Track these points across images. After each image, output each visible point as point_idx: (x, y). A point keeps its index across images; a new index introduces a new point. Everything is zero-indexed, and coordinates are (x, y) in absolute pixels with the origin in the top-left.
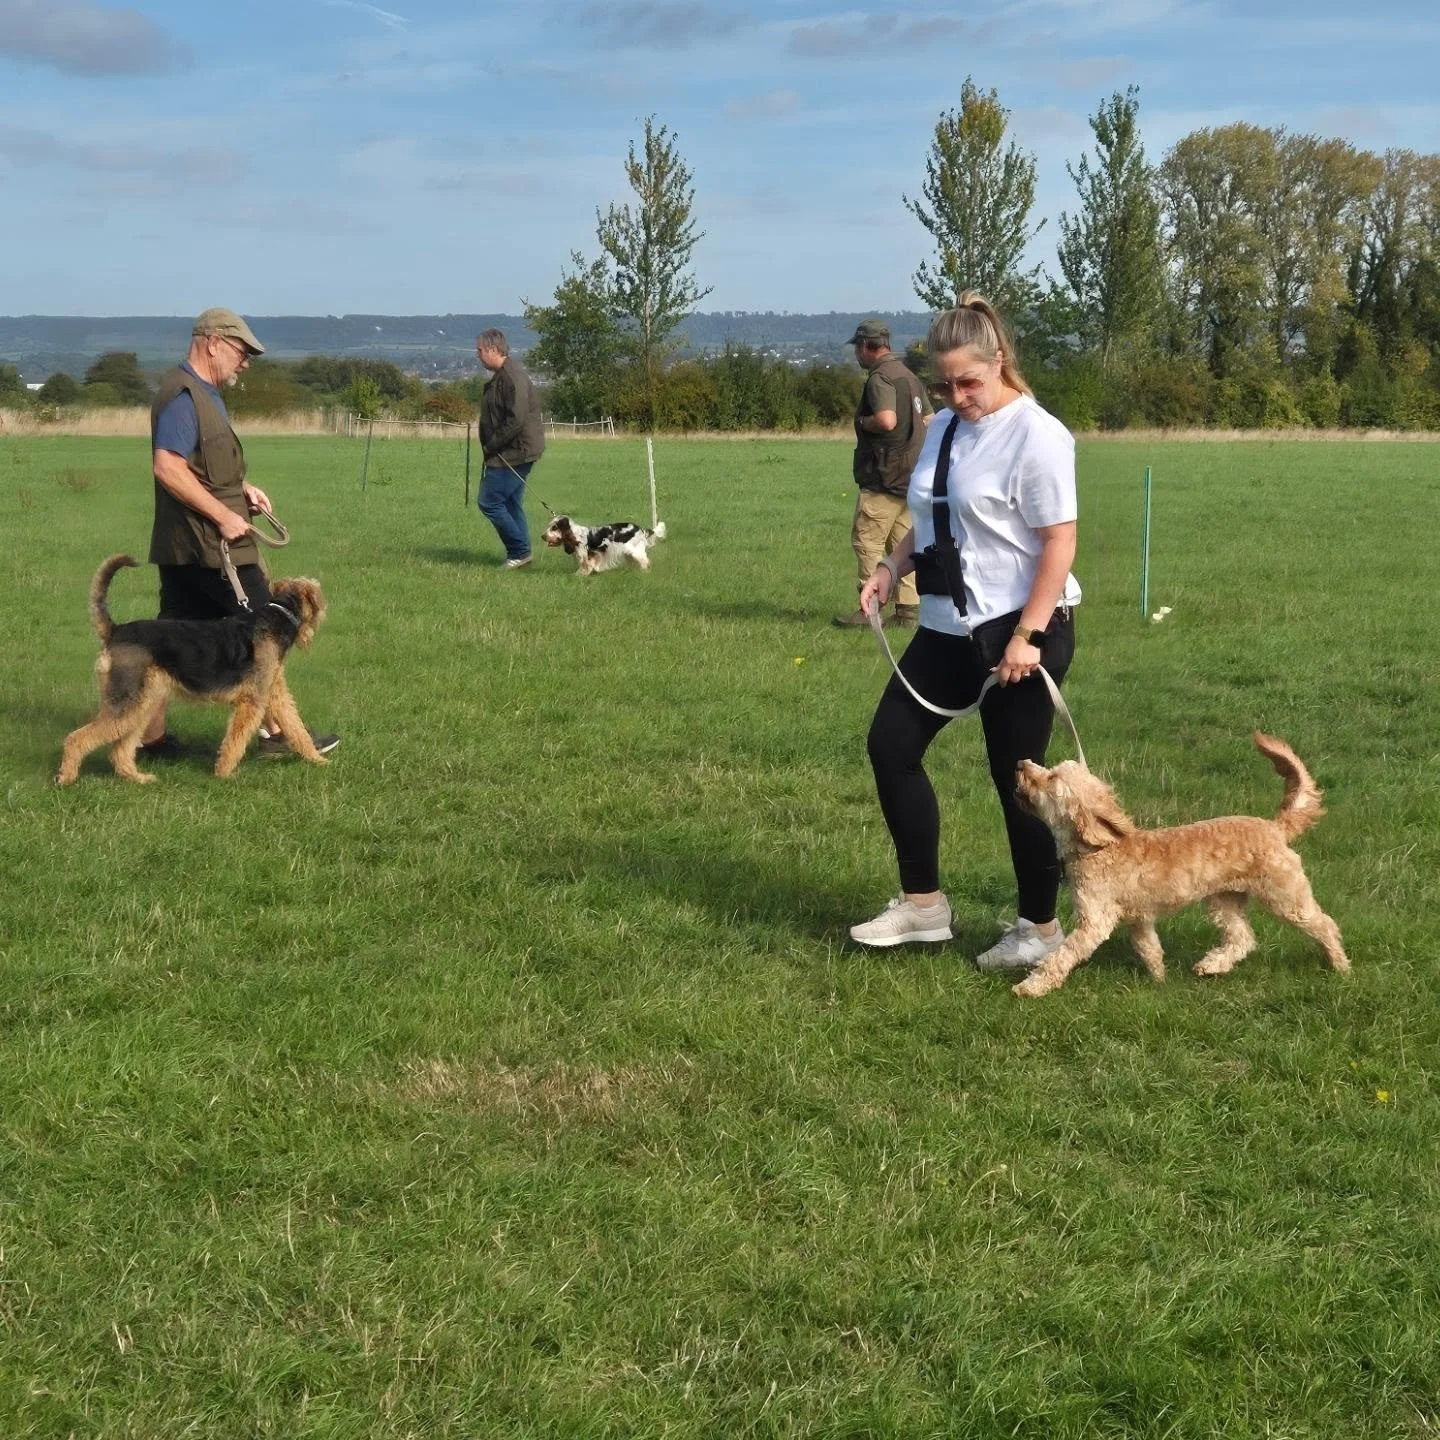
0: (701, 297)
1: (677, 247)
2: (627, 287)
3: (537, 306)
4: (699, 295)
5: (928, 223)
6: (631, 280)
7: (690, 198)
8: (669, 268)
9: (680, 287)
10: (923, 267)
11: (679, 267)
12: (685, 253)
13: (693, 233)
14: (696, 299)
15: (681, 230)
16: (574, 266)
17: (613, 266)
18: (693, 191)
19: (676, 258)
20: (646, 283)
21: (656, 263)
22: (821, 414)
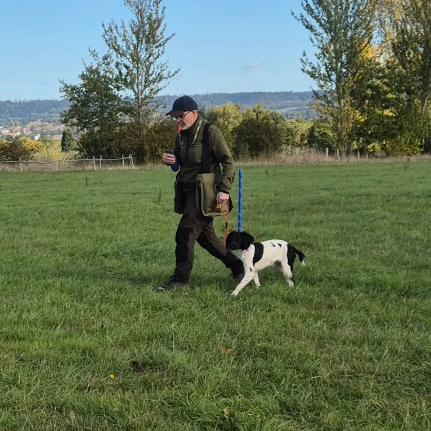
0: (173, 75)
1: (157, 44)
2: (124, 71)
3: (69, 85)
4: (171, 74)
5: (310, 27)
6: (127, 67)
7: (163, 13)
8: (151, 58)
9: (159, 70)
10: (304, 55)
11: (157, 57)
12: (161, 48)
13: (166, 35)
14: (170, 77)
15: (158, 32)
16: (92, 59)
17: (115, 57)
18: (164, 8)
19: (155, 51)
20: (138, 69)
21: (143, 55)
22: (250, 149)
